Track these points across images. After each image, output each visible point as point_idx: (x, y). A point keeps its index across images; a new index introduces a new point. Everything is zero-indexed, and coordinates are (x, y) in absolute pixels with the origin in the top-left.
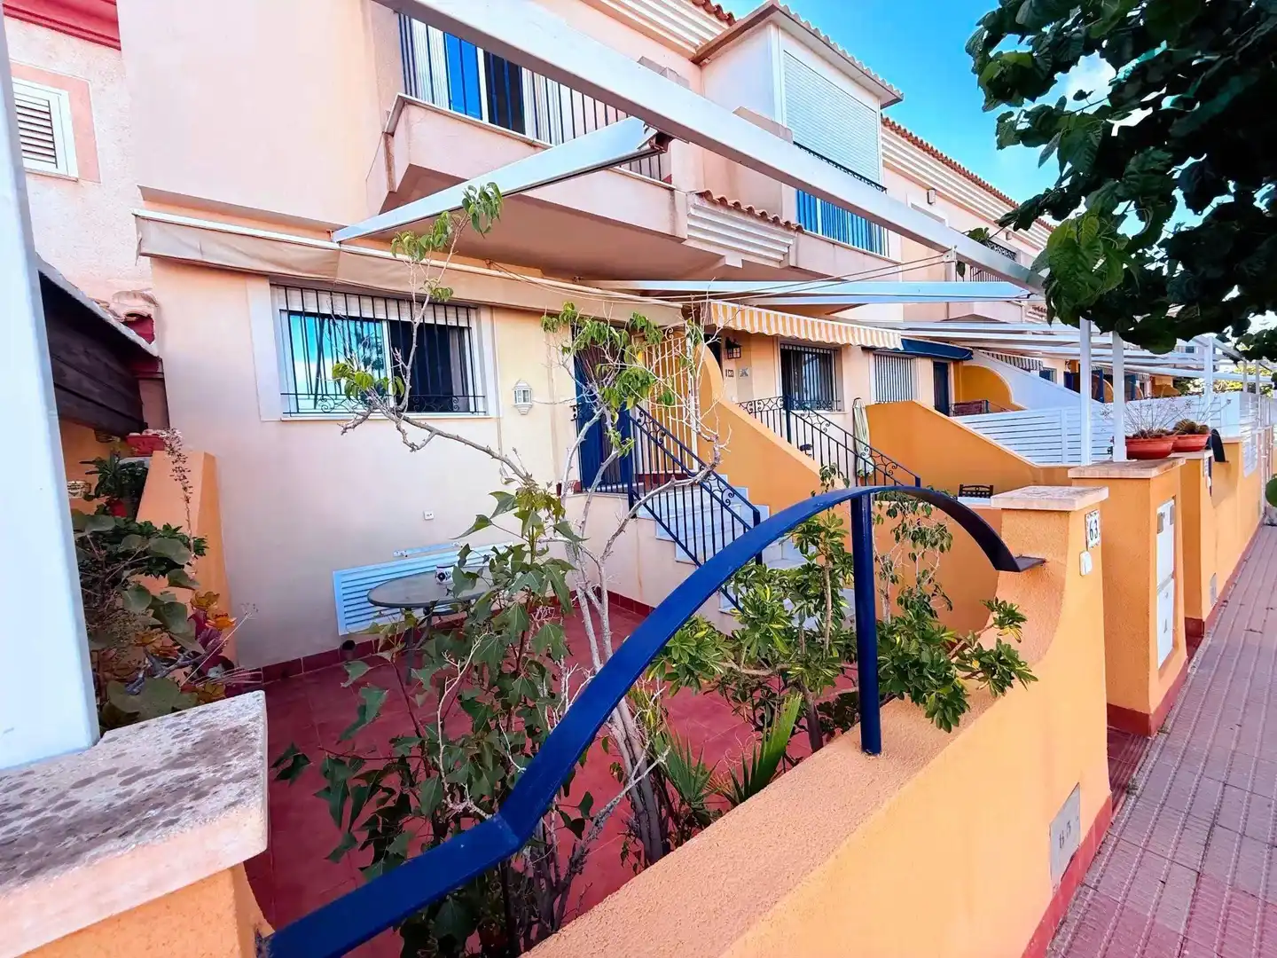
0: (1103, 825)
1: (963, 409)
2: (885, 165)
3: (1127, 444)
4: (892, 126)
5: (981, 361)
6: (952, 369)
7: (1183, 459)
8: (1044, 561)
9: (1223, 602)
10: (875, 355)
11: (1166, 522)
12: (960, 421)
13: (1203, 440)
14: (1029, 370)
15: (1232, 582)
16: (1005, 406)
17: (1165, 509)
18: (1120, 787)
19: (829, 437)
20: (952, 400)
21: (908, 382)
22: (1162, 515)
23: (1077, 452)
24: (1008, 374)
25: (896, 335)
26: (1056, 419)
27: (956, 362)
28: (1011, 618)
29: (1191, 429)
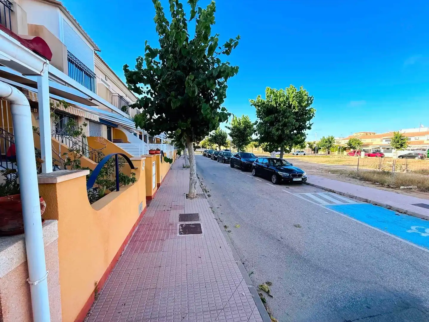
0: (145, 209)
1: (115, 141)
2: (95, 66)
3: (149, 151)
4: (98, 56)
5: (120, 128)
6: (112, 129)
7: (156, 155)
8: (137, 168)
9: (163, 181)
10: (89, 121)
11: (154, 164)
12: (116, 144)
13: (160, 152)
14: (131, 133)
15: (164, 178)
16: (126, 142)
17: (154, 162)
18: (148, 205)
19: (79, 146)
20: (112, 138)
21: (99, 131)
22: (153, 164)
23: (141, 152)
24: (126, 133)
25: (98, 117)
26: (138, 146)
27: (113, 127)
28: (134, 174)
29: (158, 150)
